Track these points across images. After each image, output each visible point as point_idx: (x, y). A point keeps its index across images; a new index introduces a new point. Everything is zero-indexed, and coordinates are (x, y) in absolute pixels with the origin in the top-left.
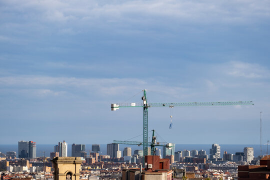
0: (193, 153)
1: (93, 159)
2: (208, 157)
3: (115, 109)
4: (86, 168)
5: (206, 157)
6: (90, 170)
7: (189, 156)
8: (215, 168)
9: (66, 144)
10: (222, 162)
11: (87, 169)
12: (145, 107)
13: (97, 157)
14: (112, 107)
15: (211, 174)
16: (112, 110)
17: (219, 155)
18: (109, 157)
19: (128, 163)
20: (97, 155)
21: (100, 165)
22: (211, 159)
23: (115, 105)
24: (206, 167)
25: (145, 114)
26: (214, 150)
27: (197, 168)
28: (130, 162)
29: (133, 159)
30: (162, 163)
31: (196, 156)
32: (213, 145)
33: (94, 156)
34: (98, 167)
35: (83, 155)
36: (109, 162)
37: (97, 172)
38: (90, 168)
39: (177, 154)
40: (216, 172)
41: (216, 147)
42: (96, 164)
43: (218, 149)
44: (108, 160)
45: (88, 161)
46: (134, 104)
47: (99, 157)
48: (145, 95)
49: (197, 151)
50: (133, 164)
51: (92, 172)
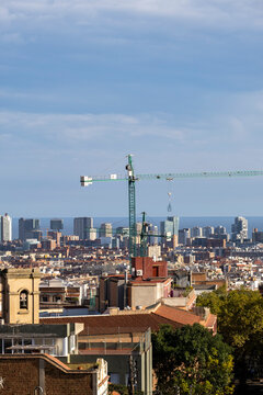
0: (207, 230)
1: (53, 242)
2: (229, 238)
3: (86, 184)
4: (42, 255)
5: (225, 237)
6: (49, 259)
7: (201, 236)
8: (240, 254)
9: (9, 219)
10: (250, 245)
11: (44, 258)
12: (131, 181)
13: (59, 239)
14: (83, 181)
15: (234, 263)
16: (83, 185)
17: (245, 233)
18: (77, 238)
19: (106, 248)
20: (59, 235)
21: (63, 252)
22: (234, 239)
23: (86, 178)
24: (226, 253)
25: (132, 191)
26: (238, 226)
27: (212, 255)
28: (110, 247)
29: (114, 241)
30: (157, 267)
31: (211, 236)
32: (237, 219)
33: (55, 237)
34: (60, 255)
35: (36, 236)
36: (78, 247)
37: (60, 263)
38: (48, 256)
39: (182, 232)
40: (241, 261)
41: (241, 222)
42: (57, 251)
43: (245, 223)
44: (76, 243)
45: (46, 246)
46: (114, 177)
47: (62, 239)
48: (130, 162)
49: (213, 229)
50: (115, 249)
51: (51, 263)
